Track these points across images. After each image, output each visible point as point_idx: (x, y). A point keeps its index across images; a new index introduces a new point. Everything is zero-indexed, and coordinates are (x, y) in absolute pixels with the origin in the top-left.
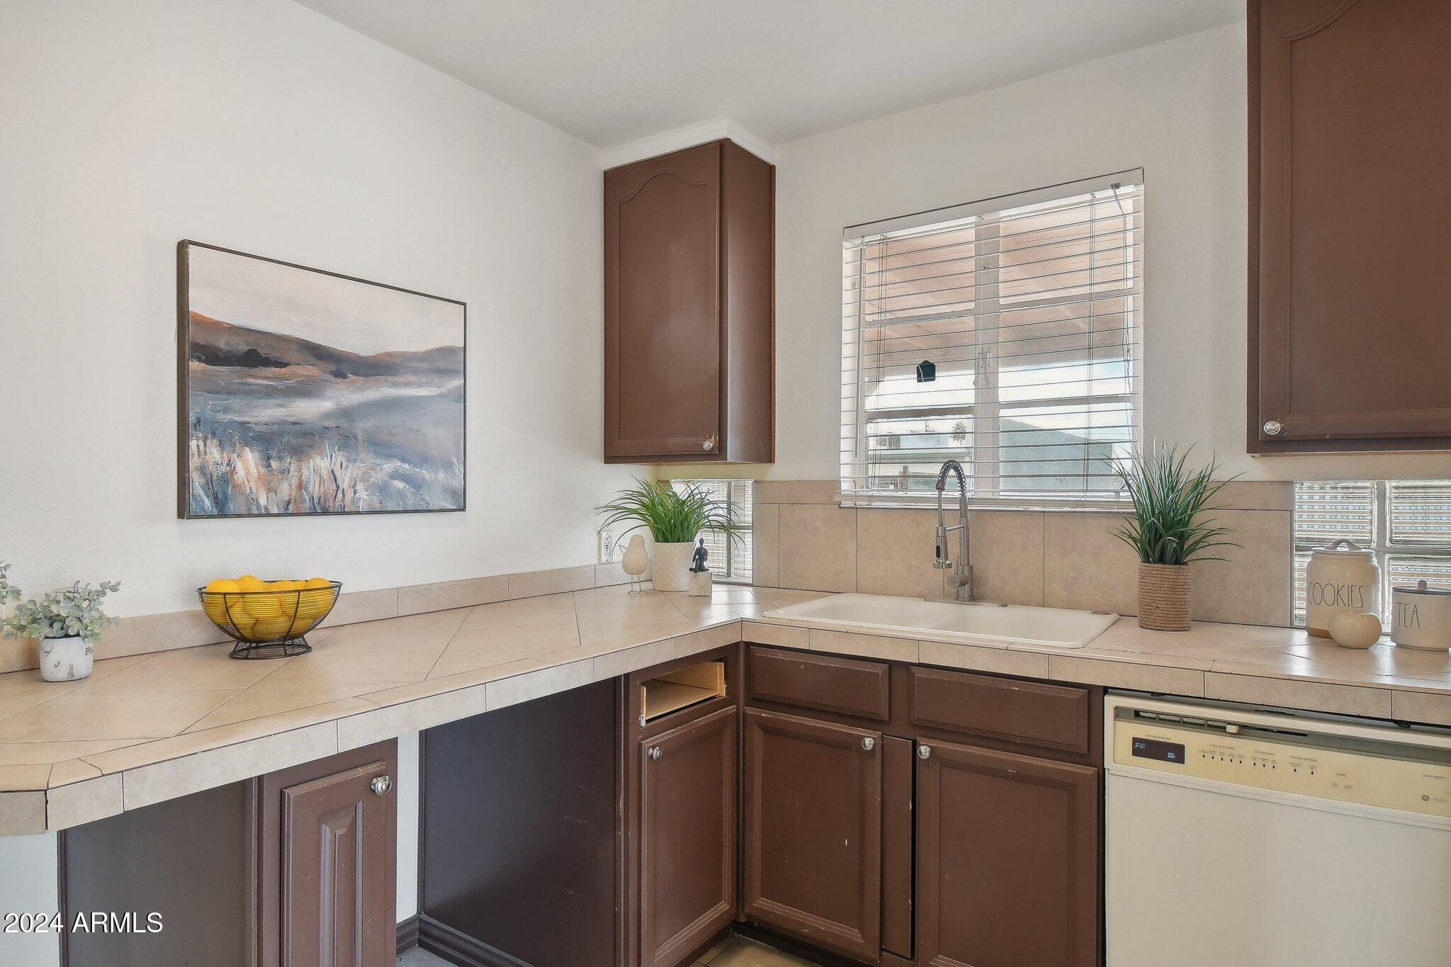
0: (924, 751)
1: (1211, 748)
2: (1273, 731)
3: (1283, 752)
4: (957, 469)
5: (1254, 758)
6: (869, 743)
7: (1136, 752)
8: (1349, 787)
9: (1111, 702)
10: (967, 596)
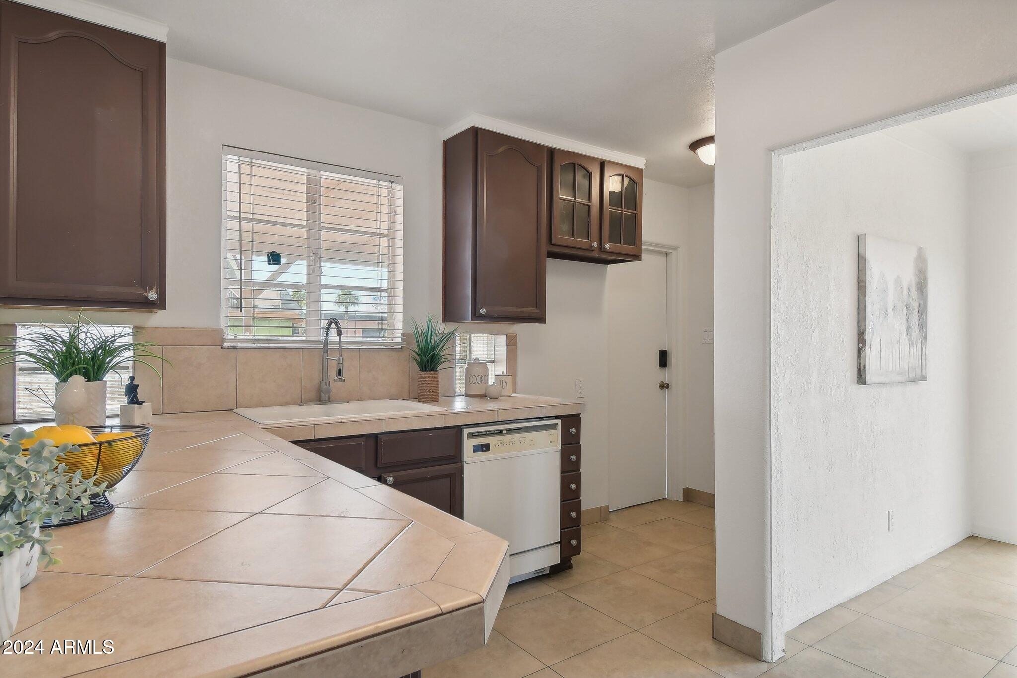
0: (390, 479)
1: (498, 442)
2: (512, 430)
3: (517, 436)
4: (337, 325)
5: (509, 442)
7: (475, 451)
8: (534, 444)
9: (466, 431)
10: (327, 399)
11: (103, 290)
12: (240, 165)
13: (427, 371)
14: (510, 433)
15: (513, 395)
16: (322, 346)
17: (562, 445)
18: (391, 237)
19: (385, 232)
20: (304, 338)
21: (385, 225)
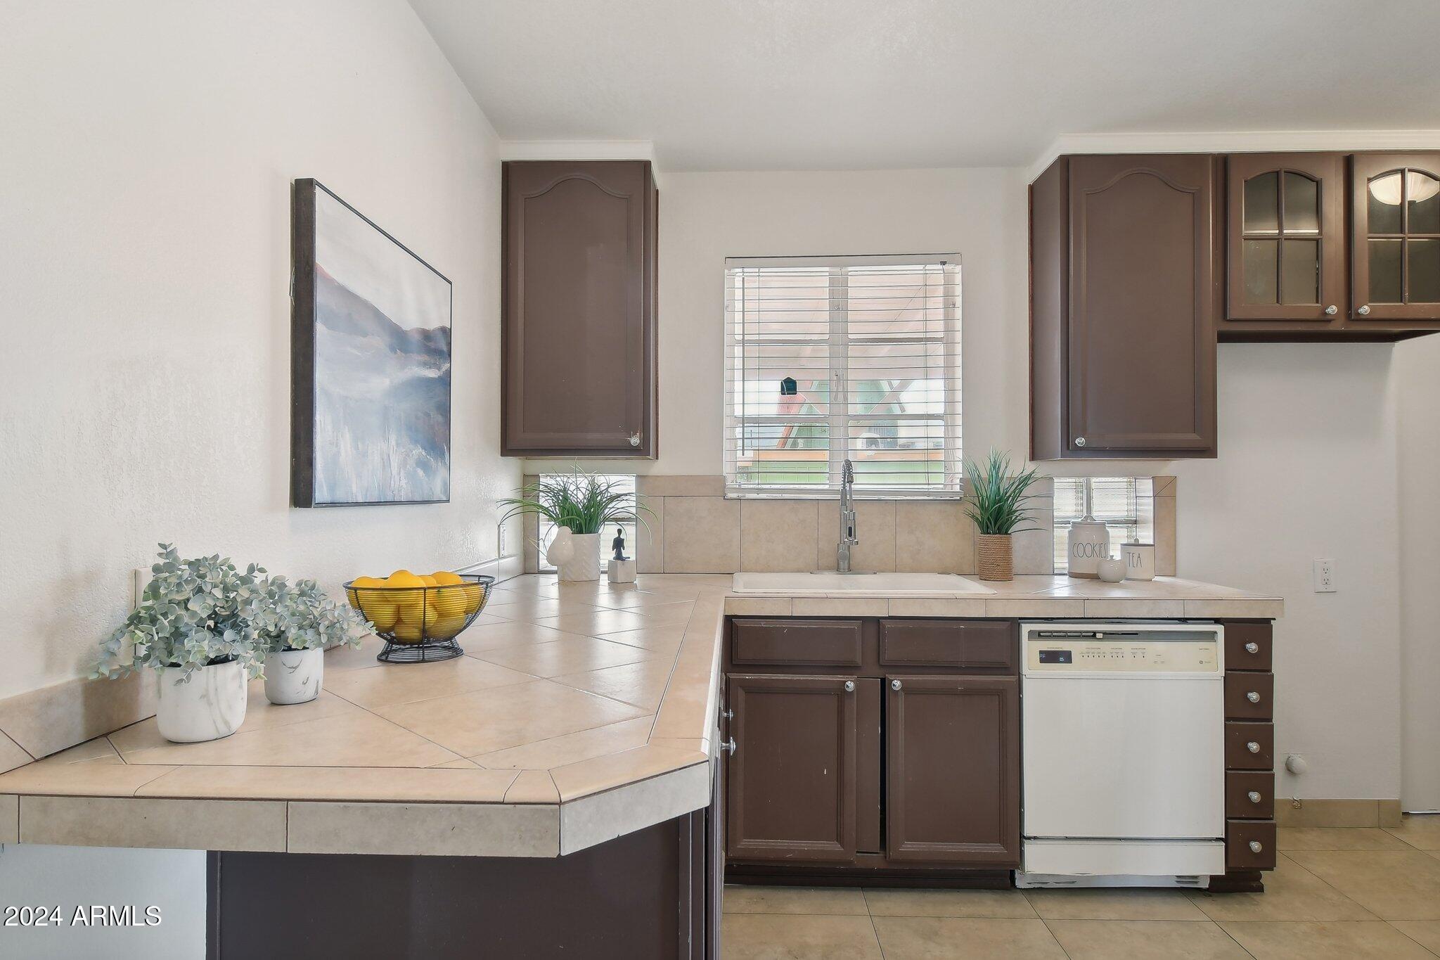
0: (897, 684)
1: (1086, 650)
2: (1118, 634)
3: (1127, 646)
5: (1111, 653)
6: (851, 685)
7: (1042, 661)
8: (1163, 662)
9: (1026, 628)
10: (846, 567)
11: (593, 437)
12: (743, 278)
13: (990, 534)
14: (1108, 639)
15: (1157, 579)
16: (839, 497)
17: (1226, 670)
18: (948, 342)
19: (941, 335)
20: (827, 487)
21: (940, 326)
